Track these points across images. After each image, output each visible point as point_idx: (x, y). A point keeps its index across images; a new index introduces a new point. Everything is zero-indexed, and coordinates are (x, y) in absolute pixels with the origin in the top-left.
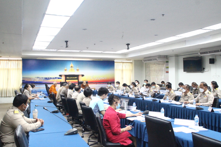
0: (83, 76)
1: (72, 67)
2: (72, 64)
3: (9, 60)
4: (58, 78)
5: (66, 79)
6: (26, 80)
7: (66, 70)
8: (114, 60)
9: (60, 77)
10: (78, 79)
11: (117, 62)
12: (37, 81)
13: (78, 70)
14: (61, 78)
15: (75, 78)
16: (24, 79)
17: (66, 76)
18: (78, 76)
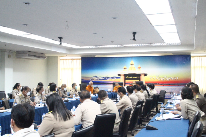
0: (145, 75)
1: (132, 64)
2: (132, 61)
3: (72, 59)
4: (117, 78)
5: (125, 79)
6: (85, 79)
7: (125, 68)
8: (191, 53)
9: (119, 76)
10: (139, 79)
11: (193, 57)
12: (94, 80)
13: (139, 68)
14: (119, 78)
15: (136, 77)
16: (83, 78)
17: (126, 75)
18: (139, 75)
